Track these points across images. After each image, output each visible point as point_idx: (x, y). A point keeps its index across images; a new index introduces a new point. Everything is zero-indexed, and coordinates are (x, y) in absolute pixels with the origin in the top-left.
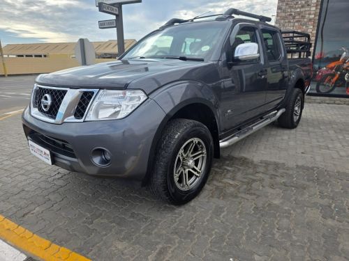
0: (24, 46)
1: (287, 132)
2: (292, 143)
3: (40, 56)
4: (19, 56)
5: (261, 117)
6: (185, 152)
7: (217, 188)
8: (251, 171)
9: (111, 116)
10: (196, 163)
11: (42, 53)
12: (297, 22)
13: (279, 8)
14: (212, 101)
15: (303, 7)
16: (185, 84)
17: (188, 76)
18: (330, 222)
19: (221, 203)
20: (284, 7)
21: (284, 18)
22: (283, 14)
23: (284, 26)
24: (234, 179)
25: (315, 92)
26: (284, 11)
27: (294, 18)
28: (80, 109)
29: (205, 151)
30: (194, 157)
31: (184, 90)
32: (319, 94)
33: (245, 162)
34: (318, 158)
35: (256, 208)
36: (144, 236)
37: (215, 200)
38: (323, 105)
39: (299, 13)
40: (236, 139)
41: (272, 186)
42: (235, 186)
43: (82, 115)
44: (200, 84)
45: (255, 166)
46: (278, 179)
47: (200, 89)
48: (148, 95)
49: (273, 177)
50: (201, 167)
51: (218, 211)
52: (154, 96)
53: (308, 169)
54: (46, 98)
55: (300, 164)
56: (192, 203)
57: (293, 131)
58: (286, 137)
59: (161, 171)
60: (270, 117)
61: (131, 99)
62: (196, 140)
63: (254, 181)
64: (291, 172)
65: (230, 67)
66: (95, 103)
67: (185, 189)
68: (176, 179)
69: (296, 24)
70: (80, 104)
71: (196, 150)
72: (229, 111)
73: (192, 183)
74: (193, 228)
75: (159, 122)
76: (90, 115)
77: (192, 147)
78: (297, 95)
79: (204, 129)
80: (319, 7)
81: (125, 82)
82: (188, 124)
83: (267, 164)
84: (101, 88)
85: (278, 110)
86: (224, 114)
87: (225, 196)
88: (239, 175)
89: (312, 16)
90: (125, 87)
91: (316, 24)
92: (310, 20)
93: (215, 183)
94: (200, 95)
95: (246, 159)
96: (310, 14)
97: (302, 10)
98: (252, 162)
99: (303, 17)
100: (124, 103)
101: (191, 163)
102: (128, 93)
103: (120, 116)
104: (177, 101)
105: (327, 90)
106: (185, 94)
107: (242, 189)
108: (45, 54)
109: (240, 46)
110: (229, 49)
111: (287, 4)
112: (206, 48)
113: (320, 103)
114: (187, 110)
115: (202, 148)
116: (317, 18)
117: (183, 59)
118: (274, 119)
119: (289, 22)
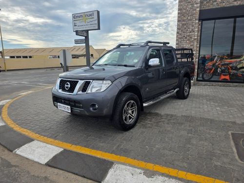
0: (15, 50)
1: (181, 101)
2: (182, 106)
3: (26, 57)
4: (12, 57)
5: (166, 92)
6: (128, 106)
7: (143, 125)
8: (159, 118)
9: (97, 91)
10: (133, 112)
11: (28, 55)
12: (188, 40)
13: (178, 33)
14: (139, 85)
15: (190, 32)
16: (126, 78)
17: (128, 74)
18: (190, 135)
19: (144, 130)
20: (180, 32)
21: (180, 38)
22: (180, 36)
23: (181, 42)
24: (150, 121)
25: (201, 79)
26: (181, 35)
27: (186, 38)
28: (84, 88)
29: (136, 107)
30: (131, 110)
31: (126, 80)
32: (204, 80)
33: (157, 114)
34: (193, 112)
35: (159, 131)
36: (111, 141)
37: (142, 129)
38: (206, 87)
39: (189, 36)
40: (151, 103)
41: (168, 123)
42: (151, 124)
43: (85, 91)
44: (133, 77)
45: (161, 116)
46: (172, 121)
47: (134, 79)
48: (112, 82)
49: (169, 120)
50: (135, 115)
51: (143, 133)
52: (115, 82)
53: (187, 117)
54: (68, 84)
55: (183, 115)
56: (131, 130)
57: (185, 100)
58: (180, 103)
59: (118, 114)
60: (170, 93)
61: (106, 84)
62: (132, 101)
63: (160, 122)
64: (178, 118)
65: (147, 69)
66: (91, 86)
67: (128, 123)
68: (124, 118)
69: (188, 41)
70: (84, 86)
71: (132, 106)
72: (147, 89)
73: (131, 121)
74: (132, 138)
75: (116, 94)
76: (89, 91)
77: (130, 105)
78: (186, 81)
79: (136, 96)
80: (200, 32)
81: (104, 77)
82: (128, 95)
83: (167, 115)
84: (93, 80)
85: (175, 90)
86: (145, 90)
87: (146, 128)
88: (153, 120)
89: (196, 37)
90: (103, 79)
91: (199, 42)
92: (195, 39)
93: (142, 123)
94: (134, 82)
95: (158, 113)
96: (195, 36)
97: (190, 34)
98: (160, 115)
99: (191, 38)
100: (103, 85)
101: (130, 112)
102: (105, 82)
103: (102, 91)
104: (123, 85)
105: (208, 78)
106: (127, 81)
107: (154, 125)
108: (30, 55)
109: (151, 60)
110: (146, 61)
111: (182, 31)
112: (136, 61)
113: (204, 85)
114: (128, 89)
115: (135, 105)
116: (199, 38)
117: (126, 66)
118: (172, 93)
119: (184, 40)
